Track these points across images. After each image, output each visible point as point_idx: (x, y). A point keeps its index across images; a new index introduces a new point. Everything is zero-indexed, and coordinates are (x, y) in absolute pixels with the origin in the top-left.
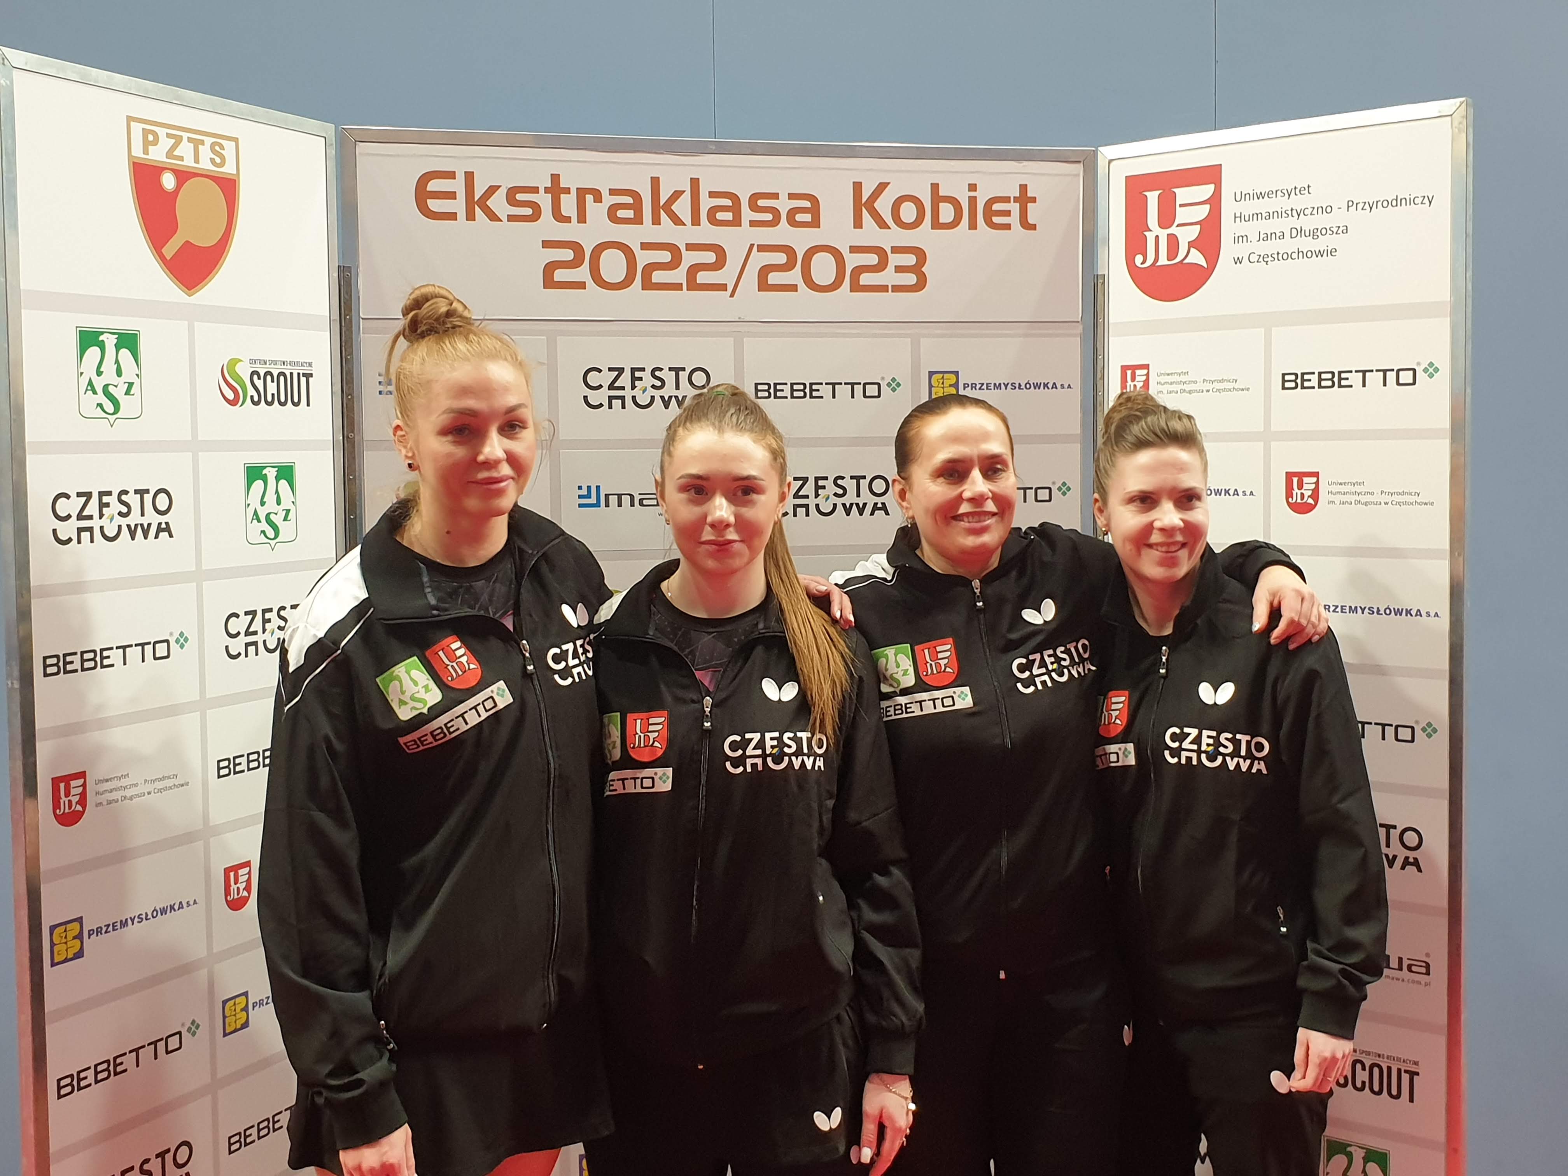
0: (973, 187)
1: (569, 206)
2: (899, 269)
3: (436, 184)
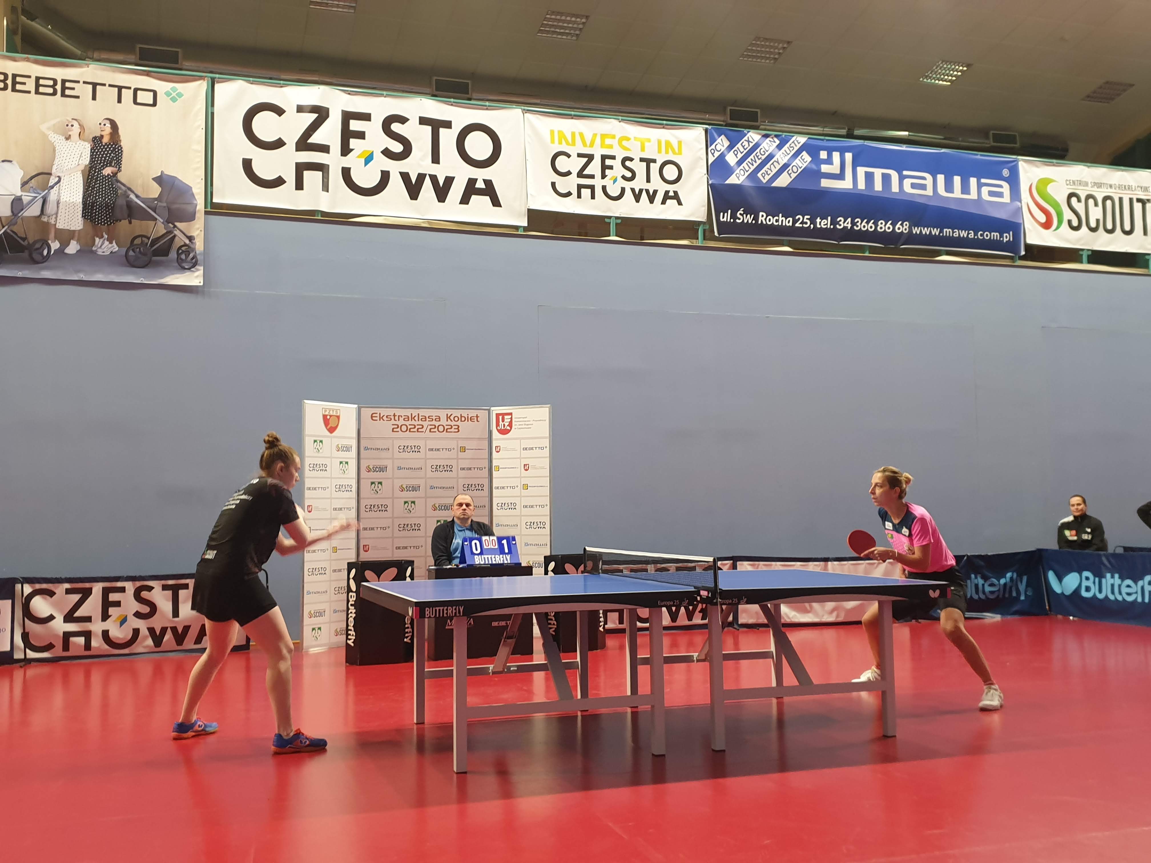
0: (468, 415)
1: (397, 418)
2: (455, 429)
3: (374, 415)
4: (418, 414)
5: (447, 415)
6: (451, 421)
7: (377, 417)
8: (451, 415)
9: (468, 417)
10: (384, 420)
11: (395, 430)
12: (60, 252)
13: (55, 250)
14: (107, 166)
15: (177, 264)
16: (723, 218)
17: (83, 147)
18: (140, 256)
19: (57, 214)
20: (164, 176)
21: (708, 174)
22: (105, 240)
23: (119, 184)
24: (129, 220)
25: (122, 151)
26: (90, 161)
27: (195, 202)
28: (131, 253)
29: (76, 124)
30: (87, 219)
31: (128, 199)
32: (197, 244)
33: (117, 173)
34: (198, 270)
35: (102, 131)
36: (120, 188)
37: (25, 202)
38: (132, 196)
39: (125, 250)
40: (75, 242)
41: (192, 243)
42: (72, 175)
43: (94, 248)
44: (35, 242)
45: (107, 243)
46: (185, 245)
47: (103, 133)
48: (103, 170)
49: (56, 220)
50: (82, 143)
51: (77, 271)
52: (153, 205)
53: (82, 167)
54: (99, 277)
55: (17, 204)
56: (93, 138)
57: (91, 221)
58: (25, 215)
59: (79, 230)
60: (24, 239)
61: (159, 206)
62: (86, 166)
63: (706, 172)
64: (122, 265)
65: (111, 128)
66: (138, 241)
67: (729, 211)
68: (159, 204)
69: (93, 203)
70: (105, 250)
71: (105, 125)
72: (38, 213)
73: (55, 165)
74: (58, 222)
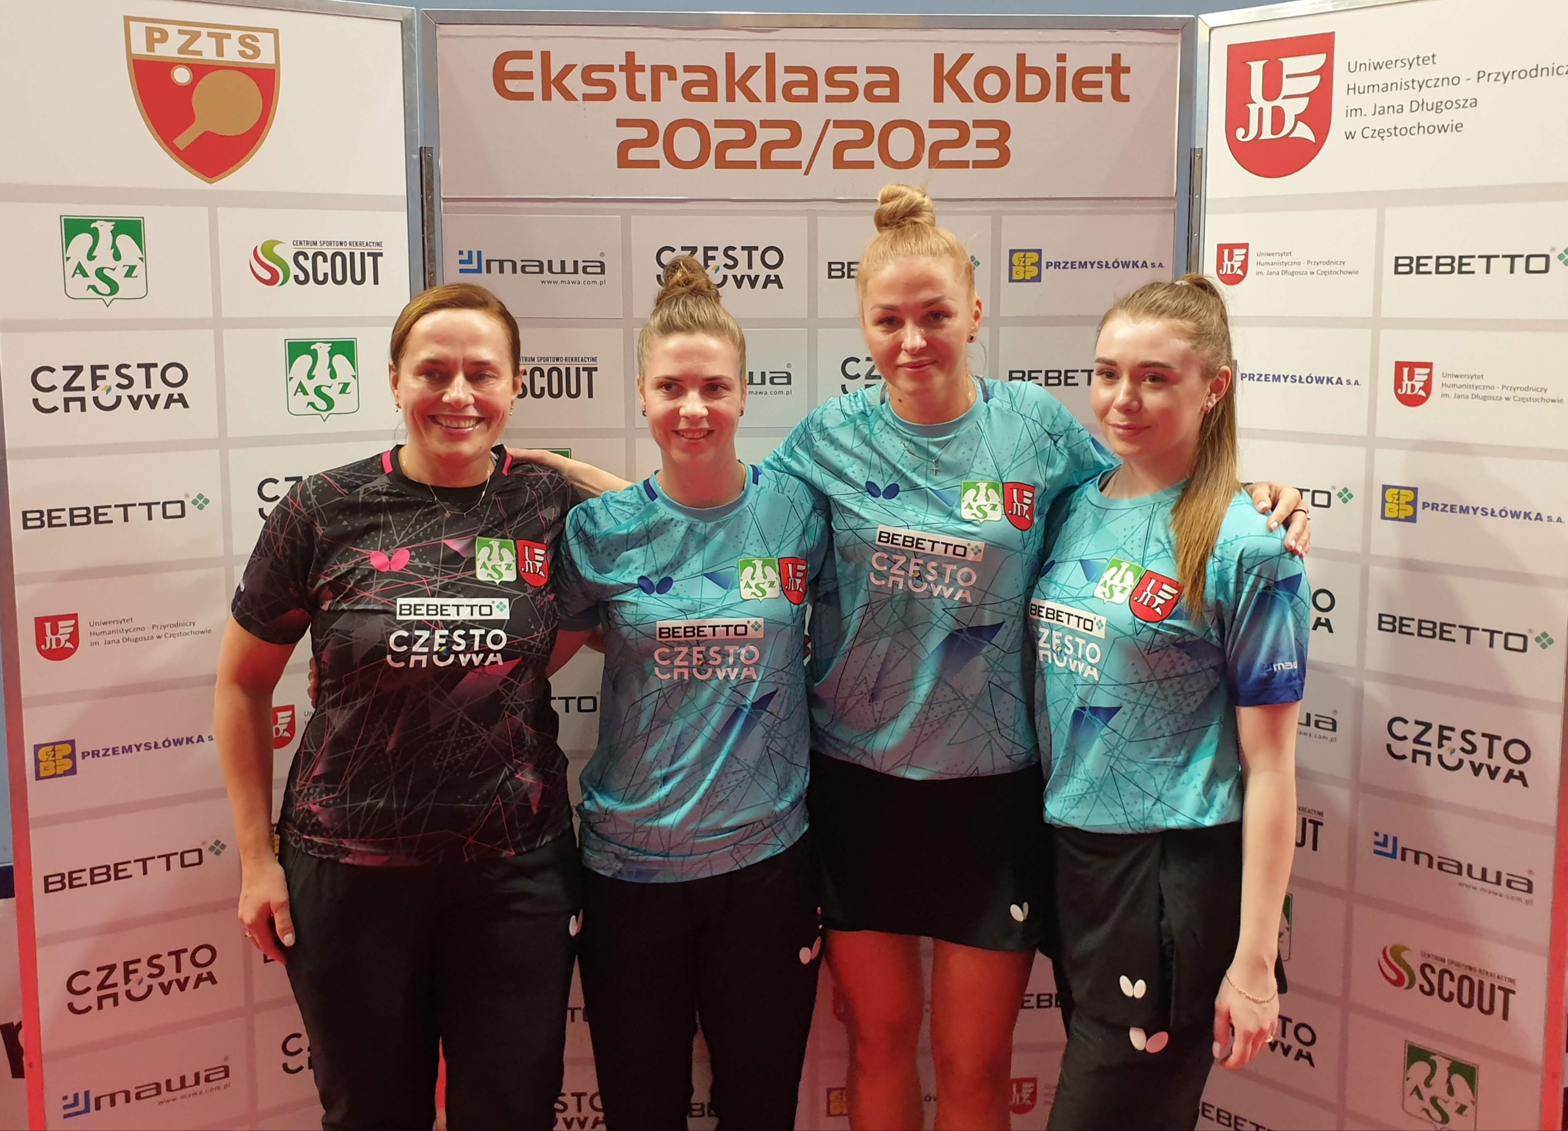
0: (1062, 58)
1: (643, 83)
2: (981, 144)
3: (512, 66)
4: (770, 58)
5: (939, 59)
6: (964, 97)
7: (528, 75)
8: (965, 59)
9: (1061, 72)
10: (568, 96)
11: (634, 154)
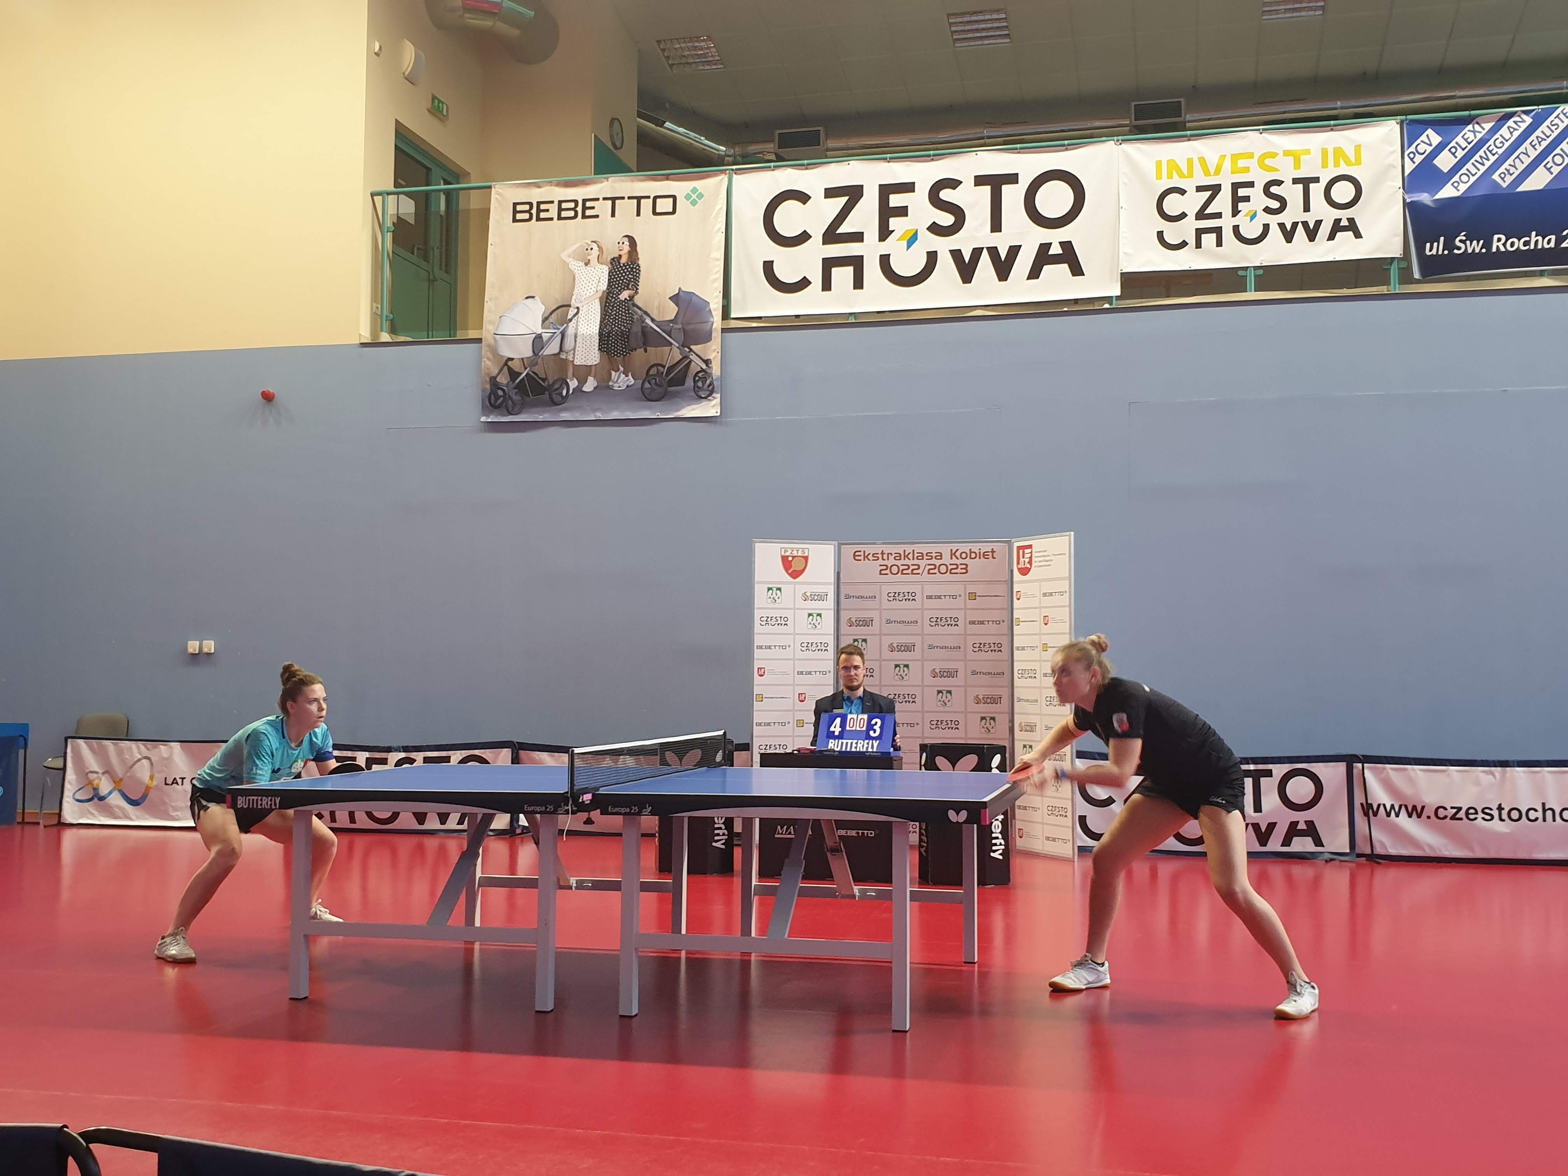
0: (980, 549)
1: (885, 557)
2: (962, 569)
3: (857, 554)
4: (913, 550)
5: (951, 550)
6: (958, 559)
7: (860, 556)
8: (958, 550)
9: (980, 552)
10: (869, 560)
11: (883, 572)
12: (578, 390)
13: (573, 389)
14: (624, 290)
15: (694, 394)
16: (1430, 251)
17: (601, 271)
18: (655, 387)
19: (574, 349)
20: (681, 292)
21: (1404, 188)
22: (620, 373)
23: (635, 309)
24: (644, 348)
25: (640, 271)
26: (608, 286)
27: (712, 320)
28: (647, 385)
29: (595, 246)
30: (604, 351)
31: (644, 325)
32: (714, 368)
33: (633, 297)
34: (714, 398)
35: (620, 250)
36: (636, 313)
37: (545, 339)
38: (648, 321)
39: (642, 381)
40: (592, 378)
41: (709, 367)
42: (590, 304)
43: (610, 383)
44: (555, 382)
45: (623, 376)
46: (703, 370)
47: (621, 253)
48: (619, 295)
49: (574, 356)
50: (600, 266)
51: (594, 410)
52: (668, 329)
53: (599, 294)
54: (615, 415)
55: (538, 342)
56: (612, 259)
57: (608, 354)
58: (545, 354)
59: (596, 365)
60: (544, 380)
61: (676, 329)
62: (604, 291)
63: (1401, 186)
64: (640, 400)
65: (629, 246)
66: (653, 371)
67: (1442, 239)
68: (675, 326)
69: (609, 333)
70: (622, 384)
71: (623, 243)
72: (557, 350)
73: (575, 295)
74: (576, 358)
